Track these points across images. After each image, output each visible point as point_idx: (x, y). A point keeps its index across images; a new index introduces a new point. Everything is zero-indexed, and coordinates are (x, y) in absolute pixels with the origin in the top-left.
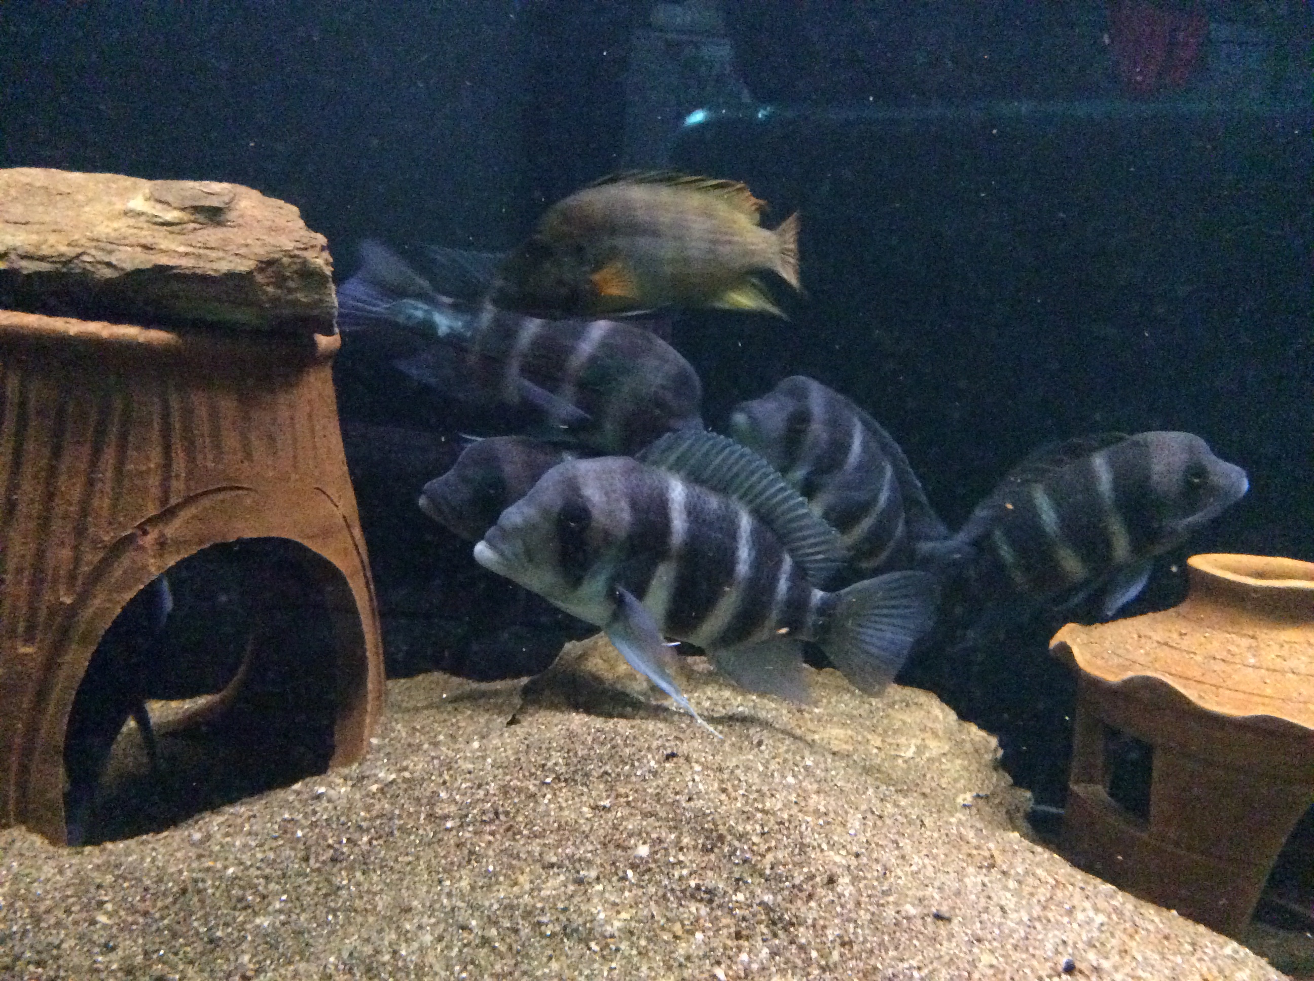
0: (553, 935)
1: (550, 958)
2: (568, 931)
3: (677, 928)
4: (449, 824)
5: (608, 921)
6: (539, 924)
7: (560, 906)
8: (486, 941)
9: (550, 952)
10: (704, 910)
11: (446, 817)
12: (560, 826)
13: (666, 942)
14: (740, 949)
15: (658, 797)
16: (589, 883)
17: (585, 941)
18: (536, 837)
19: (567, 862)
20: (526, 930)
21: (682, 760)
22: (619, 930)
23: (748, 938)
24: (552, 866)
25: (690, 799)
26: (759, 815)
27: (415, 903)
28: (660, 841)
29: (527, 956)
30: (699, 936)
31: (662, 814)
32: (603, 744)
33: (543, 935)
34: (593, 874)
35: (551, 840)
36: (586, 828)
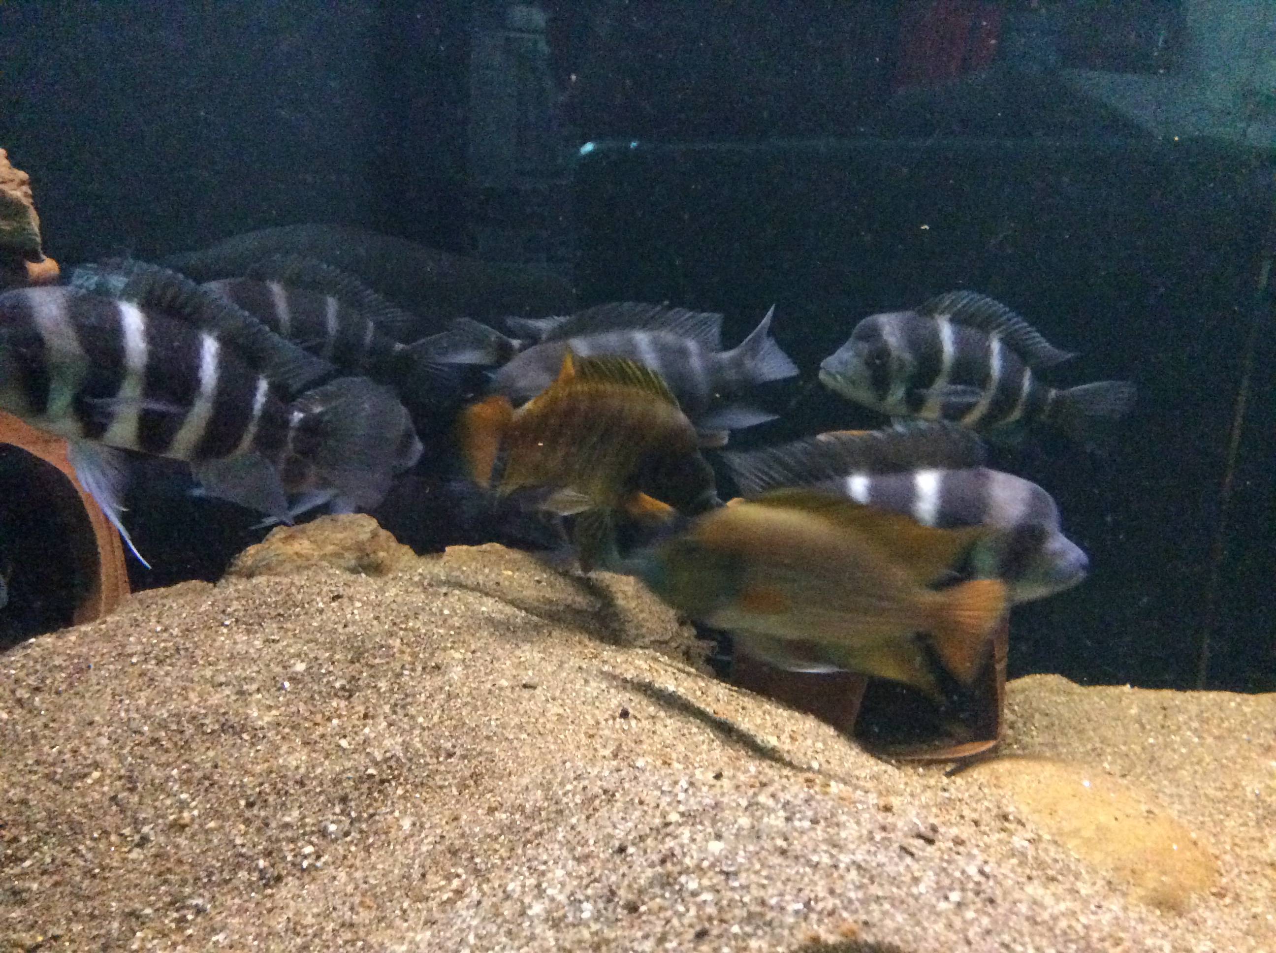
0: (213, 732)
1: (208, 748)
2: (225, 727)
3: (318, 718)
4: (134, 660)
5: (260, 718)
6: (203, 725)
7: (222, 710)
8: (155, 741)
9: (208, 745)
10: (343, 704)
11: (131, 655)
12: (232, 655)
13: (307, 728)
14: (365, 726)
15: (320, 629)
16: (250, 694)
17: (239, 734)
18: (210, 664)
19: (234, 682)
20: (190, 730)
21: (346, 600)
22: (268, 723)
23: (373, 717)
24: (221, 684)
25: (345, 626)
26: (401, 633)
27: (97, 718)
28: (316, 659)
29: (190, 749)
30: (335, 721)
31: (321, 640)
32: (278, 593)
33: (204, 733)
34: (254, 687)
35: (222, 665)
36: (256, 656)
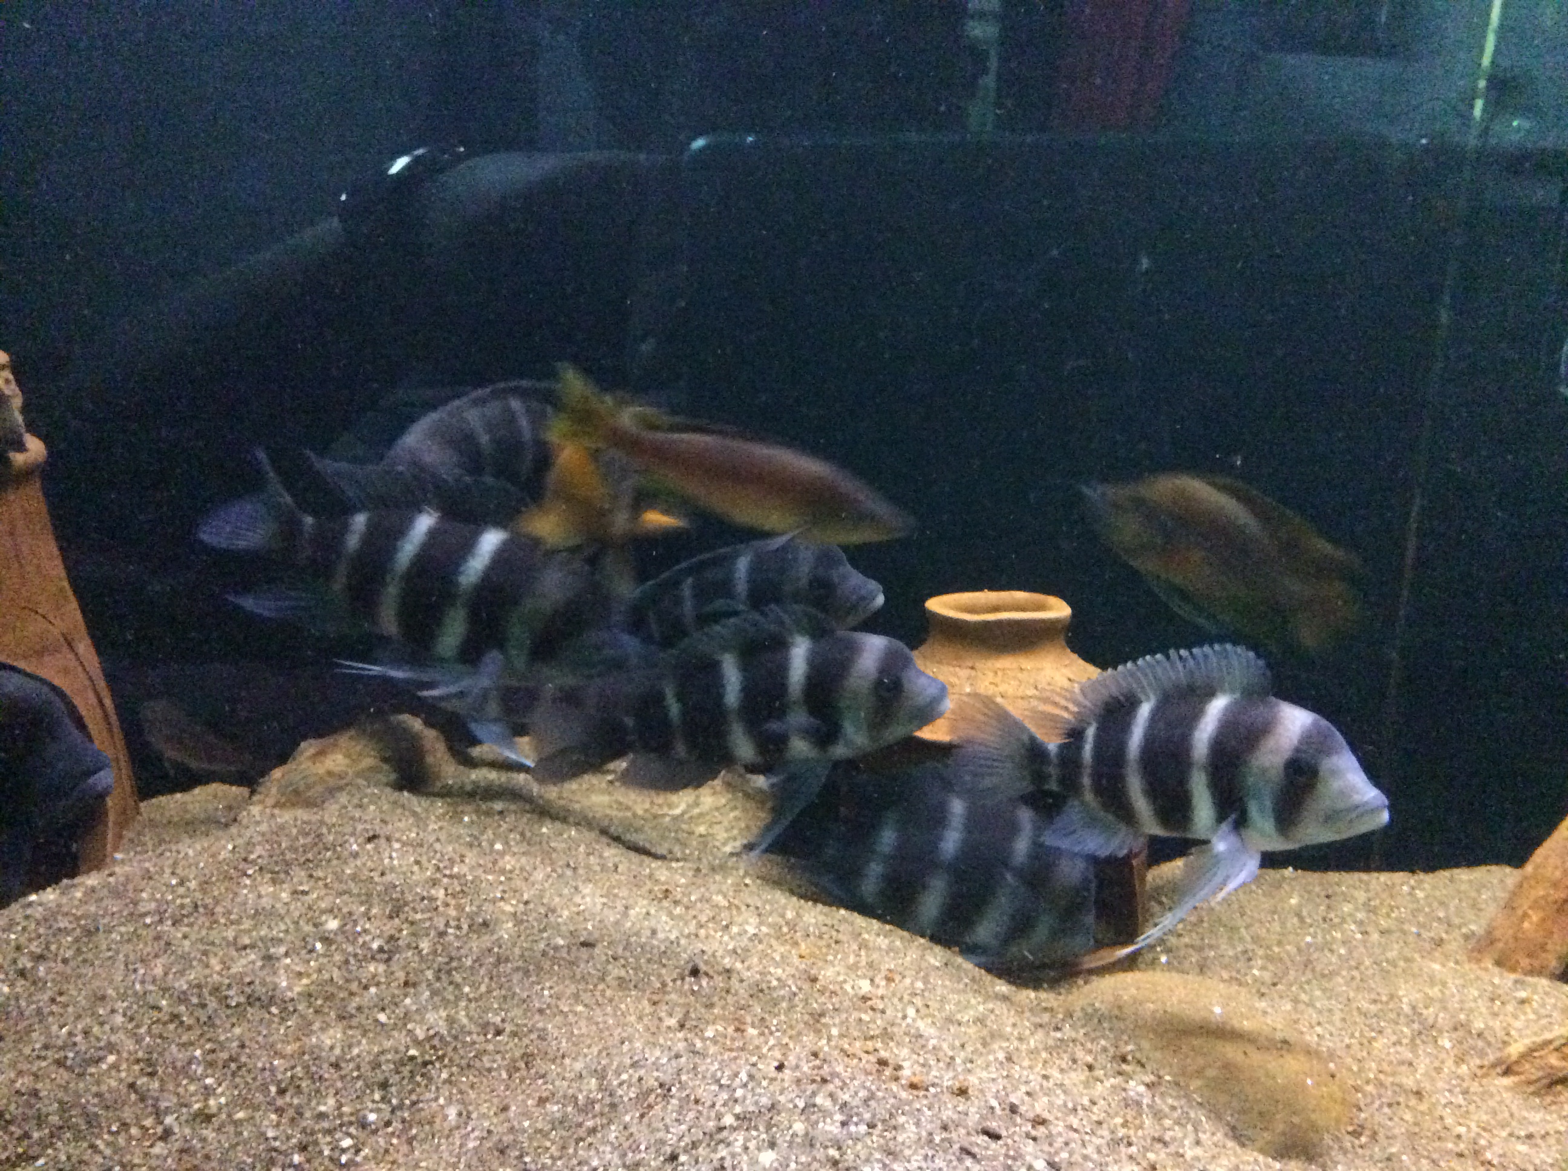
0: (238, 1005)
1: (233, 1025)
2: (252, 1000)
3: (354, 986)
4: (148, 920)
5: (290, 988)
6: (226, 997)
7: (248, 980)
8: (175, 1017)
9: (234, 1020)
10: (382, 968)
11: (145, 914)
12: (257, 911)
13: (343, 999)
14: (406, 996)
15: (354, 877)
16: (278, 959)
17: (266, 1007)
18: (232, 923)
19: (260, 944)
20: (213, 1004)
21: (383, 841)
22: (299, 994)
23: (414, 985)
24: (245, 948)
25: (383, 874)
26: (445, 880)
27: (110, 992)
28: (350, 914)
29: (213, 1026)
30: (373, 990)
31: (355, 891)
32: (307, 834)
33: (228, 1006)
34: (282, 950)
35: (247, 924)
36: (283, 912)
